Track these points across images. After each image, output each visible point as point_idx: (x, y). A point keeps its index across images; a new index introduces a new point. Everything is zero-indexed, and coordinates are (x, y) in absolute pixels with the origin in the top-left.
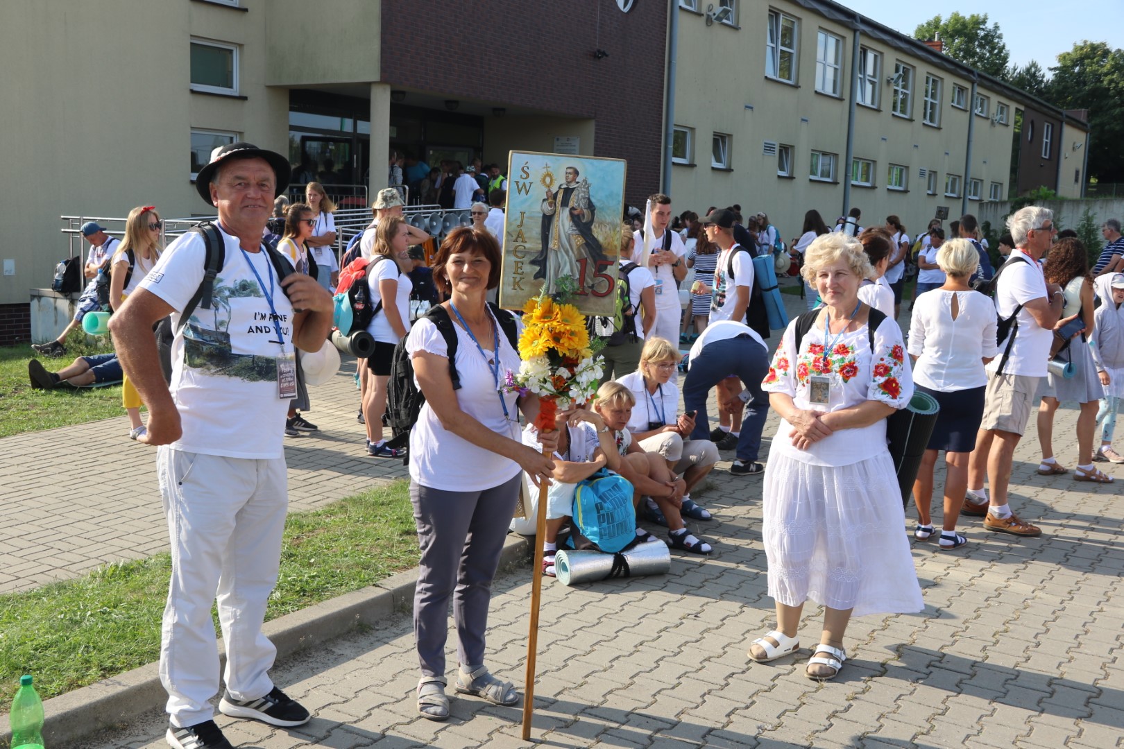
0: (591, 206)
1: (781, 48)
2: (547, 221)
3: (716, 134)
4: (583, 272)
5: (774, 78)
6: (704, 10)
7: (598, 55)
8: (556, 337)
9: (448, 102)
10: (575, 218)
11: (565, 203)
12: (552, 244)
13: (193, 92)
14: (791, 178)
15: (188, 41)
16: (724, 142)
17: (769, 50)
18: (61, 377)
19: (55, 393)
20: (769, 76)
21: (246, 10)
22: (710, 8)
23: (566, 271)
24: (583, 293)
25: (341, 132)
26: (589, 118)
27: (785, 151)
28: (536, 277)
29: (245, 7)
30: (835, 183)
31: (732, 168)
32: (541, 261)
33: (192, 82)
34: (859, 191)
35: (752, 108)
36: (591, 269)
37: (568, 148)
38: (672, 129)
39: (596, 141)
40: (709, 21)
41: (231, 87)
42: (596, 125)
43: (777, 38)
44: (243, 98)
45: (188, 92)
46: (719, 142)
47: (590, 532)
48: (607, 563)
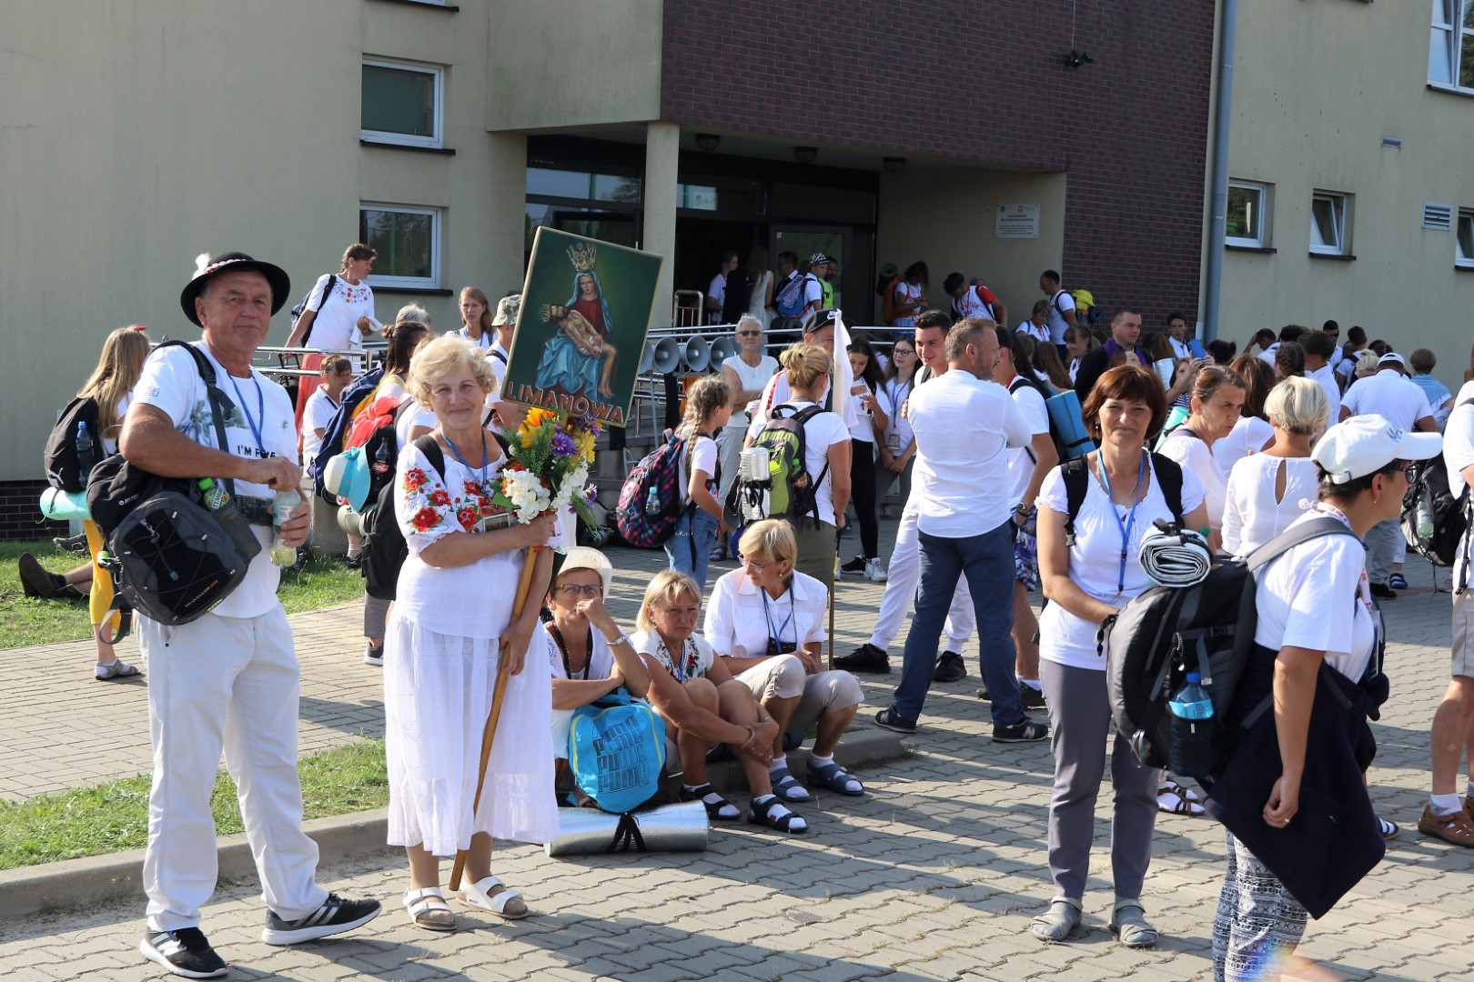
1: (1463, 30)
3: (1317, 193)
5: (1450, 87)
7: (1071, 61)
9: (798, 149)
13: (364, 144)
15: (358, 63)
16: (1339, 207)
17: (1437, 39)
18: (67, 581)
19: (52, 603)
20: (1435, 84)
21: (455, 9)
25: (591, 202)
26: (1056, 171)
29: (455, 4)
31: (1354, 255)
33: (362, 128)
35: (1398, 144)
37: (1021, 223)
38: (1225, 187)
39: (1068, 210)
41: (431, 135)
42: (1069, 183)
43: (1457, 13)
44: (449, 153)
45: (357, 144)
46: (1328, 207)
47: (587, 781)
48: (607, 827)
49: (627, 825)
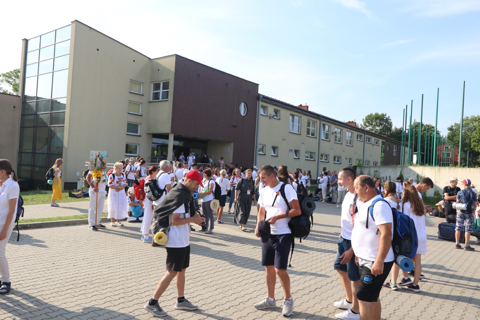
0: (102, 157)
1: (295, 124)
2: (96, 159)
3: (273, 146)
4: (101, 166)
5: (293, 132)
6: (269, 115)
7: (234, 126)
8: (98, 175)
10: (100, 159)
11: (98, 157)
12: (97, 162)
14: (299, 159)
15: (127, 123)
16: (276, 149)
17: (291, 125)
18: (76, 195)
19: (73, 198)
20: (291, 132)
21: (142, 116)
22: (270, 114)
23: (99, 166)
24: (101, 169)
26: (232, 142)
27: (296, 152)
28: (95, 167)
30: (315, 160)
31: (279, 156)
32: (95, 165)
34: (323, 163)
35: (285, 140)
36: (102, 165)
37: (227, 149)
38: (259, 145)
39: (234, 148)
40: (270, 118)
41: (138, 133)
42: (234, 144)
43: (294, 122)
44: (140, 136)
45: (126, 134)
46: (274, 148)
47: (133, 214)
48: (135, 219)
49: (138, 219)
